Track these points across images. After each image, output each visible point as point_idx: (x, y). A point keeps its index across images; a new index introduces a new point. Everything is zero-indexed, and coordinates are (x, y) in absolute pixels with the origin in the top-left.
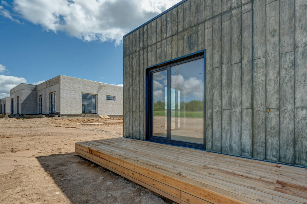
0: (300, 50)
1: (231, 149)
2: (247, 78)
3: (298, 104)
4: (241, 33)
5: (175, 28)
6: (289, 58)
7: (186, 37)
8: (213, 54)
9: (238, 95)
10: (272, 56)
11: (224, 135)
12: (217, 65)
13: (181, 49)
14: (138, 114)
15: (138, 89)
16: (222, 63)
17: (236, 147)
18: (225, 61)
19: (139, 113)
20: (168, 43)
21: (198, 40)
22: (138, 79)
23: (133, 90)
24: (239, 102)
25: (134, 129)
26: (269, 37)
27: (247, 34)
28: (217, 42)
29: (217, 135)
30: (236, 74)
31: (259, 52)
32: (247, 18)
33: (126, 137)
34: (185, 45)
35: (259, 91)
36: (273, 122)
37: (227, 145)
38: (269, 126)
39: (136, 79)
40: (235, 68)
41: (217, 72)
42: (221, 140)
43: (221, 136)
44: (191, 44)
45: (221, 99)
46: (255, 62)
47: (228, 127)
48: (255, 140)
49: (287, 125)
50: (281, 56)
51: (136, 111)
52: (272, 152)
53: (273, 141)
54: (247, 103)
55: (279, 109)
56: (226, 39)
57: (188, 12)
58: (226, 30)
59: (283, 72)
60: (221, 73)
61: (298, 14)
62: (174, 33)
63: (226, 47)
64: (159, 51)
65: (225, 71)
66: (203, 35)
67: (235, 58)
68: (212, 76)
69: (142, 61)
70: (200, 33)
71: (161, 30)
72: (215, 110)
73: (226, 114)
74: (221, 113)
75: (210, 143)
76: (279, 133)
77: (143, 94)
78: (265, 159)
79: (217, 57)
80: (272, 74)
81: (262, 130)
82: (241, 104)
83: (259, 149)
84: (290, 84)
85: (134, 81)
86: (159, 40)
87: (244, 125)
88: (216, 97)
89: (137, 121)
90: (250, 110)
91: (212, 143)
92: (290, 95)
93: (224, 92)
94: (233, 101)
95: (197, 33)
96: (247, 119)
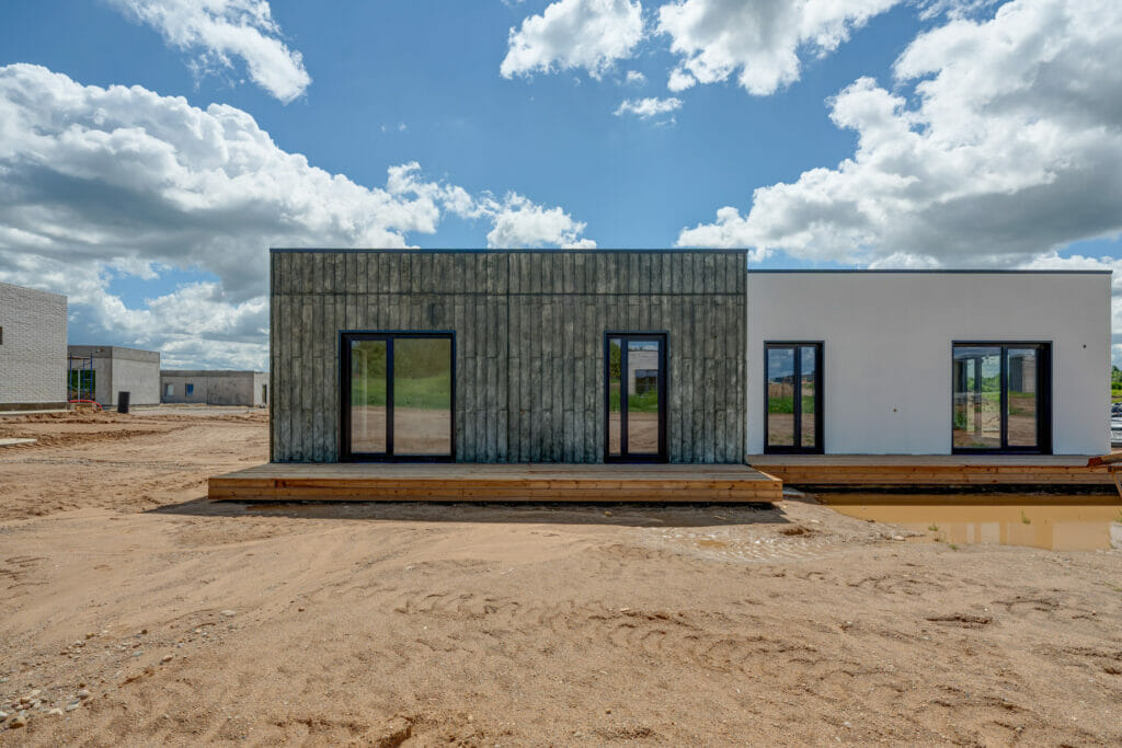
0: (545, 358)
1: (487, 456)
2: (502, 377)
3: (544, 407)
4: (497, 326)
5: (406, 285)
6: (537, 364)
7: (425, 305)
8: (464, 341)
9: (493, 393)
10: (525, 357)
11: (479, 441)
12: (470, 354)
13: (416, 319)
14: (320, 414)
15: (319, 367)
16: (476, 354)
17: (491, 453)
18: (480, 352)
19: (324, 412)
20: (392, 302)
21: (444, 314)
22: (317, 347)
23: (303, 366)
24: (495, 402)
25: (308, 443)
26: (522, 338)
27: (502, 327)
28: (469, 326)
29: (471, 441)
30: (491, 370)
31: (514, 351)
32: (503, 309)
33: (281, 461)
34: (424, 316)
35: (514, 391)
36: (526, 424)
37: (483, 451)
38: (522, 429)
39: (312, 346)
40: (490, 362)
41: (470, 363)
42: (475, 447)
43: (476, 442)
44: (433, 318)
45: (475, 398)
46: (511, 360)
47: (482, 431)
48: (511, 443)
49: (537, 426)
50: (531, 359)
51: (313, 410)
52: (525, 454)
53: (525, 442)
54: (503, 404)
55: (530, 411)
56: (481, 326)
57: (429, 270)
58: (481, 316)
59: (533, 376)
60: (476, 366)
61: (544, 324)
62: (405, 290)
63: (482, 336)
64: (373, 309)
65: (479, 364)
66: (452, 310)
67: (491, 353)
68: (464, 367)
69: (332, 317)
70: (447, 306)
71: (378, 278)
72: (468, 411)
73: (481, 415)
74: (475, 414)
75: (462, 453)
76: (530, 433)
77: (334, 377)
78: (520, 462)
79: (470, 345)
80: (525, 377)
81: (516, 432)
82: (497, 404)
83: (514, 452)
84: (538, 388)
85: (305, 349)
86: (374, 290)
87: (500, 427)
88: (469, 394)
89: (316, 429)
90: (506, 412)
91: (464, 452)
92: (538, 398)
93: (479, 389)
94: (489, 400)
95: (443, 304)
96: (503, 421)
